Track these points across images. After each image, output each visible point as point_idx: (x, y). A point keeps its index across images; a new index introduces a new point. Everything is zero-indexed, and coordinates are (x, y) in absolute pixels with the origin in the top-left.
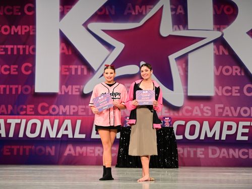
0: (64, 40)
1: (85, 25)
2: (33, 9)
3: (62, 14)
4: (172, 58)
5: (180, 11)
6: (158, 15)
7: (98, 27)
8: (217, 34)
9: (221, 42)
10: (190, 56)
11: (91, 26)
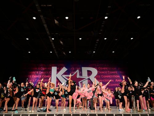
0: (57, 78)
1: (62, 75)
2: (51, 72)
3: (57, 73)
4: (79, 82)
5: (81, 73)
6: (76, 74)
7: (64, 76)
8: (88, 78)
9: (89, 79)
10: (83, 82)
11: (63, 76)
